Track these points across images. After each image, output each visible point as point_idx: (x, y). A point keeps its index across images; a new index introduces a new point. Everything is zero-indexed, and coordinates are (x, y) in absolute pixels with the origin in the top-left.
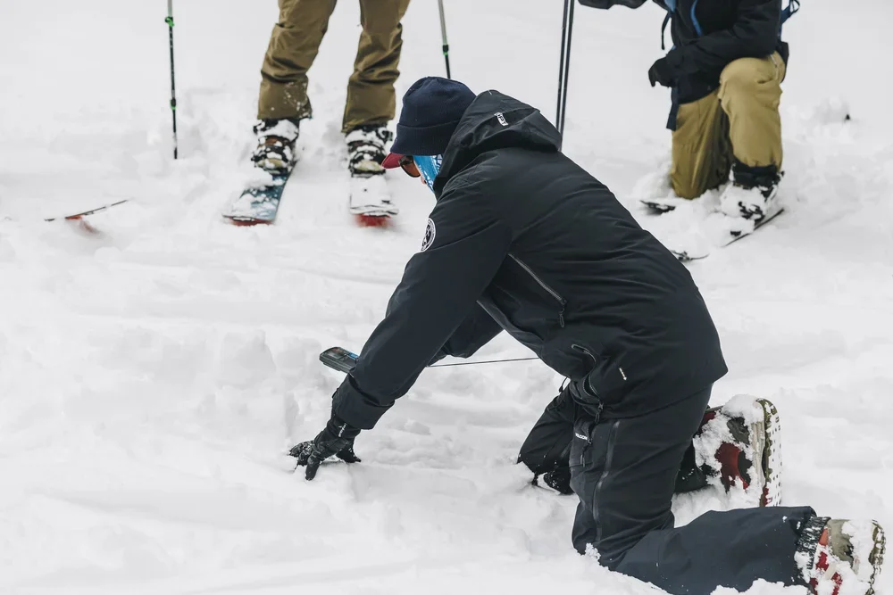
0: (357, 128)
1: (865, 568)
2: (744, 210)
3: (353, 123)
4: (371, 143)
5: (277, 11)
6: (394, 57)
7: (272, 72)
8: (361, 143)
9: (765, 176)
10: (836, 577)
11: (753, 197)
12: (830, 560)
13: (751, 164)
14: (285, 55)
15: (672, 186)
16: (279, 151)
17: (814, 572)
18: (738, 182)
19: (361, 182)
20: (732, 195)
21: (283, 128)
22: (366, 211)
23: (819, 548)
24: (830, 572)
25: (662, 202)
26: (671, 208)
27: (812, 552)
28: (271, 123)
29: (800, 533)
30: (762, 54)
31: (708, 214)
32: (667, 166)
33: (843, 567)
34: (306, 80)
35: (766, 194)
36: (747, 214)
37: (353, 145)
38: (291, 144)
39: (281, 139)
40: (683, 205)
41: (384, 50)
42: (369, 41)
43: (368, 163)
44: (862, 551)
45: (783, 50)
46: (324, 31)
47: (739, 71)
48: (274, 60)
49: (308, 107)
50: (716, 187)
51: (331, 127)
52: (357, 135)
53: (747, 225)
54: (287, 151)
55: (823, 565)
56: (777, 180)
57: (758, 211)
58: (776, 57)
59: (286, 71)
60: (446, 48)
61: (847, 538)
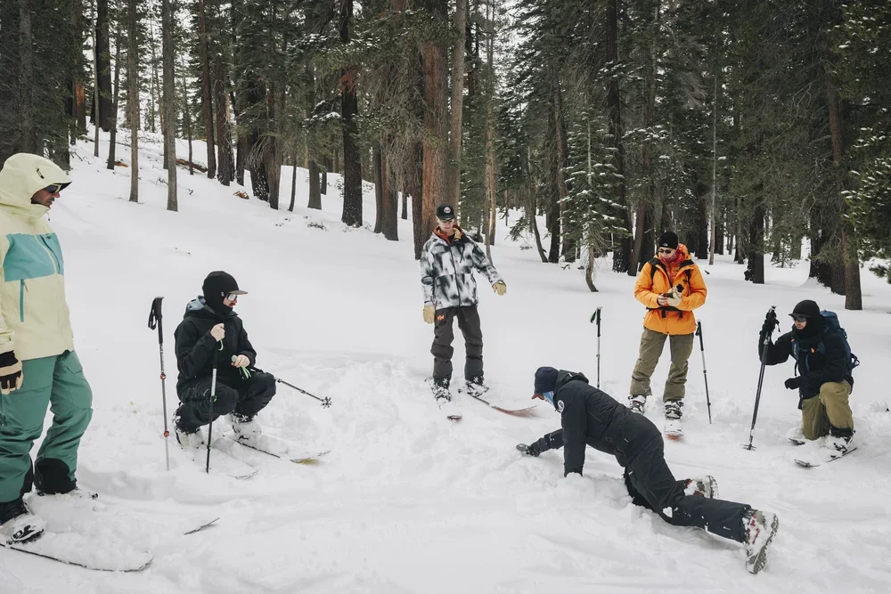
0: (669, 400)
1: (770, 529)
2: (837, 447)
3: (667, 398)
4: (674, 407)
5: (639, 354)
6: (685, 374)
7: (636, 377)
8: (670, 406)
9: (847, 432)
10: (757, 530)
11: (841, 441)
12: (756, 523)
13: (838, 427)
14: (641, 371)
15: (803, 433)
16: (638, 407)
17: (749, 527)
18: (833, 435)
19: (670, 422)
20: (831, 440)
21: (640, 398)
22: (671, 433)
23: (752, 518)
24: (756, 528)
25: (799, 440)
26: (803, 443)
27: (749, 519)
28: (635, 396)
29: (745, 512)
30: (837, 380)
31: (821, 447)
32: (801, 426)
33: (761, 527)
34: (649, 380)
35: (847, 441)
36: (839, 449)
37: (667, 407)
38: (643, 405)
39: (639, 402)
40: (809, 442)
41: (680, 371)
42: (674, 367)
43: (672, 414)
44: (769, 521)
45: (851, 381)
46: (657, 362)
47: (827, 387)
48: (637, 373)
49: (650, 390)
50: (824, 436)
51: (659, 399)
52: (669, 403)
53: (839, 454)
54: (641, 407)
55: (753, 524)
56: (852, 434)
57: (844, 447)
58: (845, 382)
59: (642, 377)
60: (705, 372)
61: (763, 517)
